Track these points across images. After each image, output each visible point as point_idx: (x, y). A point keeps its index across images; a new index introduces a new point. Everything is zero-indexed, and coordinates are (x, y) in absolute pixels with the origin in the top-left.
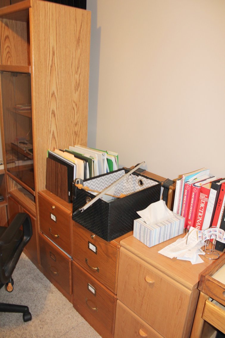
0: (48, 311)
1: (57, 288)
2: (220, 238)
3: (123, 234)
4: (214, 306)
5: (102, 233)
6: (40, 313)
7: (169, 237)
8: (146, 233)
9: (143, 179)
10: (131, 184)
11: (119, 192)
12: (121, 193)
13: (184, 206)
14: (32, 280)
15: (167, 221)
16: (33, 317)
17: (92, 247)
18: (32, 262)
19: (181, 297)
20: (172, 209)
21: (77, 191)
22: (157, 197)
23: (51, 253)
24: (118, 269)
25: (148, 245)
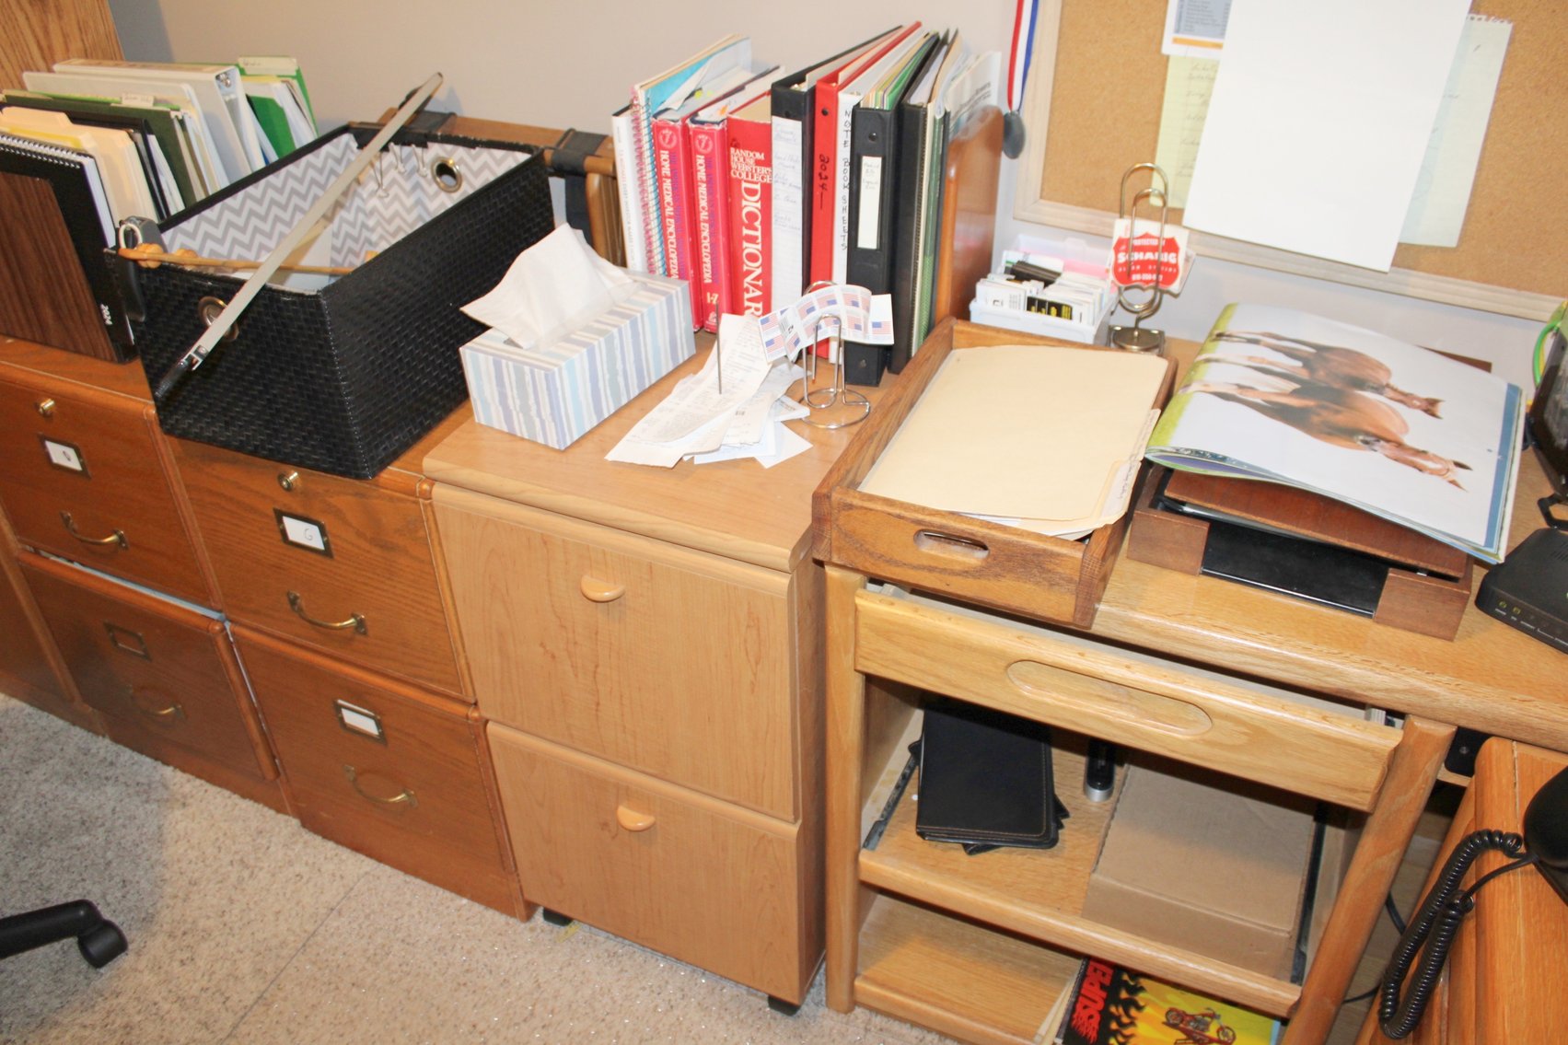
0: (193, 883)
1: (199, 776)
2: (858, 327)
3: (429, 429)
4: (892, 604)
5: (328, 449)
6: (159, 905)
7: (635, 381)
8: (530, 389)
9: (451, 153)
10: (402, 195)
11: (356, 247)
12: (367, 247)
13: (671, 229)
14: (65, 782)
15: (612, 313)
16: (128, 935)
17: (300, 532)
18: (31, 704)
19: (750, 613)
20: (618, 258)
21: (142, 285)
22: (539, 220)
23: (109, 628)
24: (451, 590)
25: (553, 443)
